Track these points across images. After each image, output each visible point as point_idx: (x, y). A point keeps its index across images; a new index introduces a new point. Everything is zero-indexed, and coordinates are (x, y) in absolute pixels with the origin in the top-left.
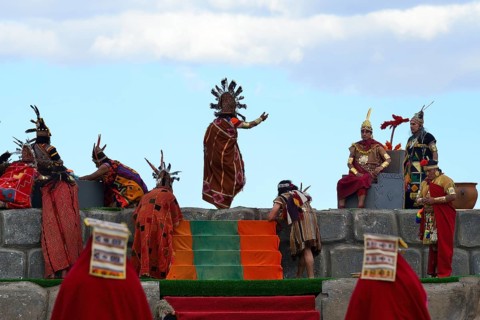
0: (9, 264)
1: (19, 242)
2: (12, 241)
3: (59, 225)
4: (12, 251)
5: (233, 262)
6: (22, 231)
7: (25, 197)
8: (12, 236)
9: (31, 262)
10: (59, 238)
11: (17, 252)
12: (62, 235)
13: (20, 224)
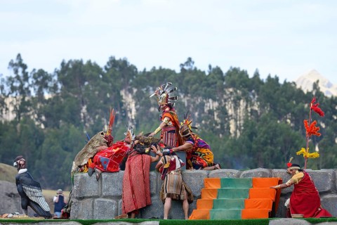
0: (105, 209)
1: (112, 194)
2: (108, 194)
3: (131, 180)
4: (108, 200)
5: (239, 207)
6: (114, 186)
7: (116, 164)
8: (108, 190)
9: (121, 208)
10: (130, 190)
11: (111, 201)
12: (132, 188)
13: (113, 182)
